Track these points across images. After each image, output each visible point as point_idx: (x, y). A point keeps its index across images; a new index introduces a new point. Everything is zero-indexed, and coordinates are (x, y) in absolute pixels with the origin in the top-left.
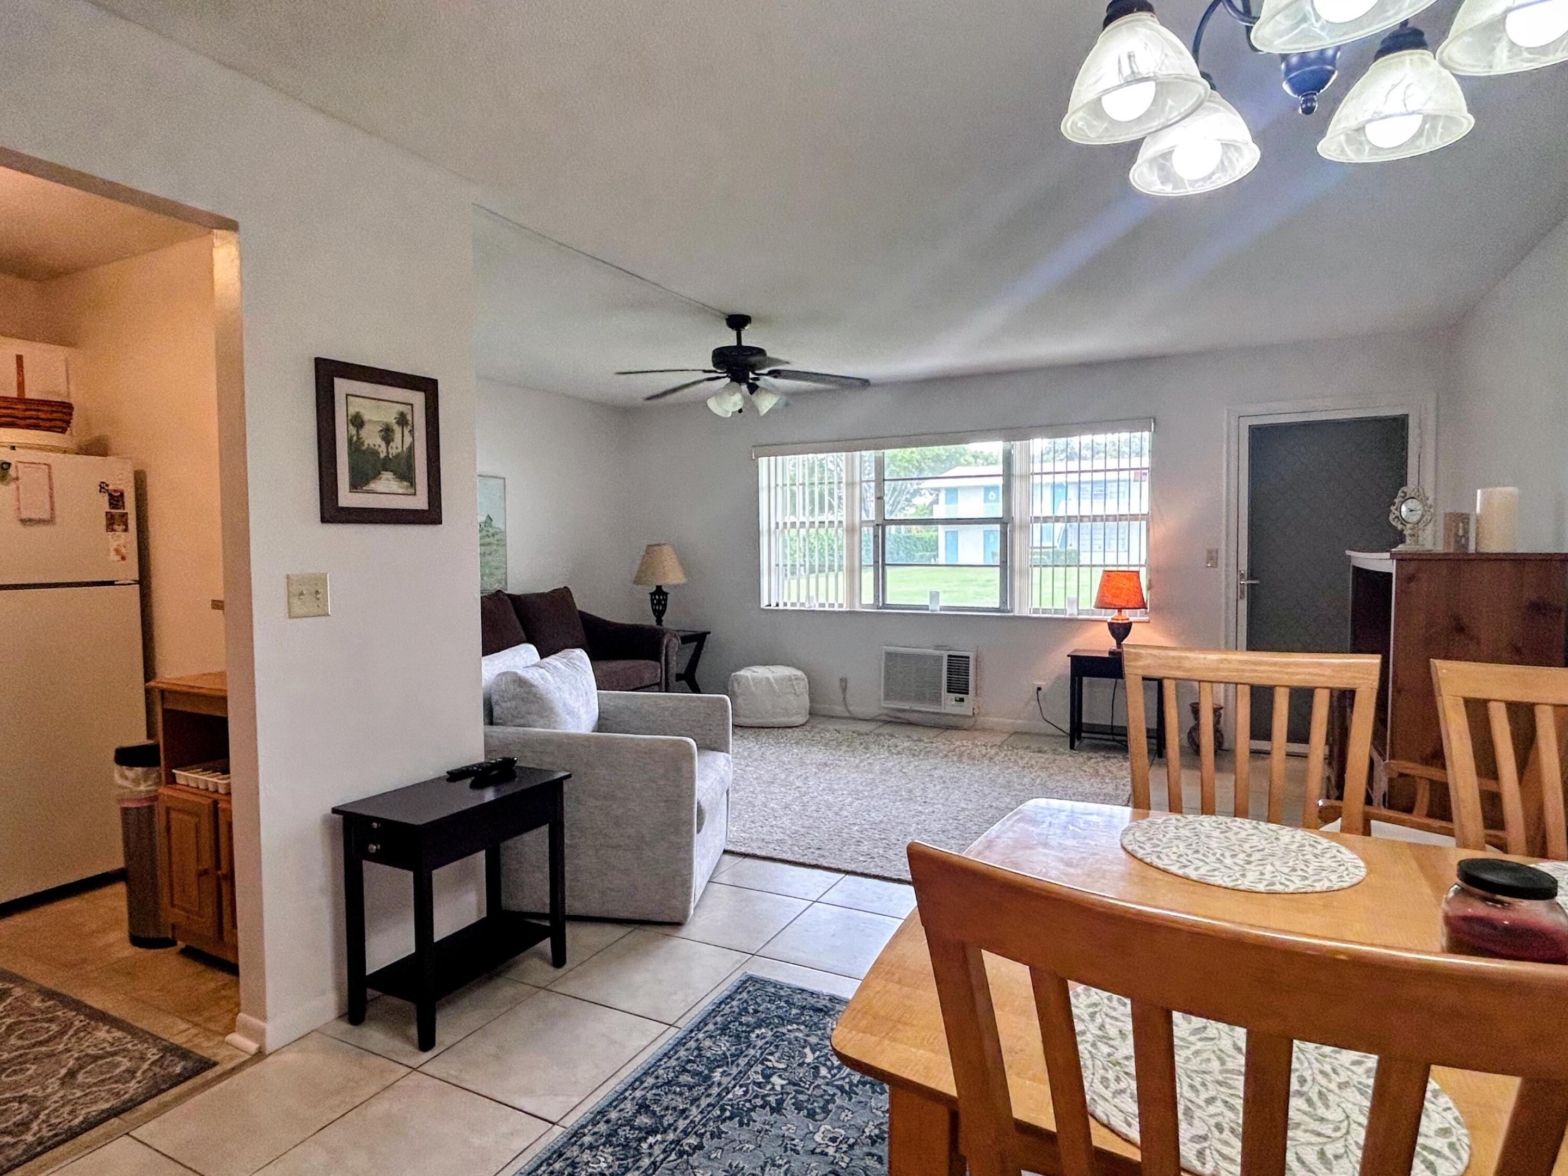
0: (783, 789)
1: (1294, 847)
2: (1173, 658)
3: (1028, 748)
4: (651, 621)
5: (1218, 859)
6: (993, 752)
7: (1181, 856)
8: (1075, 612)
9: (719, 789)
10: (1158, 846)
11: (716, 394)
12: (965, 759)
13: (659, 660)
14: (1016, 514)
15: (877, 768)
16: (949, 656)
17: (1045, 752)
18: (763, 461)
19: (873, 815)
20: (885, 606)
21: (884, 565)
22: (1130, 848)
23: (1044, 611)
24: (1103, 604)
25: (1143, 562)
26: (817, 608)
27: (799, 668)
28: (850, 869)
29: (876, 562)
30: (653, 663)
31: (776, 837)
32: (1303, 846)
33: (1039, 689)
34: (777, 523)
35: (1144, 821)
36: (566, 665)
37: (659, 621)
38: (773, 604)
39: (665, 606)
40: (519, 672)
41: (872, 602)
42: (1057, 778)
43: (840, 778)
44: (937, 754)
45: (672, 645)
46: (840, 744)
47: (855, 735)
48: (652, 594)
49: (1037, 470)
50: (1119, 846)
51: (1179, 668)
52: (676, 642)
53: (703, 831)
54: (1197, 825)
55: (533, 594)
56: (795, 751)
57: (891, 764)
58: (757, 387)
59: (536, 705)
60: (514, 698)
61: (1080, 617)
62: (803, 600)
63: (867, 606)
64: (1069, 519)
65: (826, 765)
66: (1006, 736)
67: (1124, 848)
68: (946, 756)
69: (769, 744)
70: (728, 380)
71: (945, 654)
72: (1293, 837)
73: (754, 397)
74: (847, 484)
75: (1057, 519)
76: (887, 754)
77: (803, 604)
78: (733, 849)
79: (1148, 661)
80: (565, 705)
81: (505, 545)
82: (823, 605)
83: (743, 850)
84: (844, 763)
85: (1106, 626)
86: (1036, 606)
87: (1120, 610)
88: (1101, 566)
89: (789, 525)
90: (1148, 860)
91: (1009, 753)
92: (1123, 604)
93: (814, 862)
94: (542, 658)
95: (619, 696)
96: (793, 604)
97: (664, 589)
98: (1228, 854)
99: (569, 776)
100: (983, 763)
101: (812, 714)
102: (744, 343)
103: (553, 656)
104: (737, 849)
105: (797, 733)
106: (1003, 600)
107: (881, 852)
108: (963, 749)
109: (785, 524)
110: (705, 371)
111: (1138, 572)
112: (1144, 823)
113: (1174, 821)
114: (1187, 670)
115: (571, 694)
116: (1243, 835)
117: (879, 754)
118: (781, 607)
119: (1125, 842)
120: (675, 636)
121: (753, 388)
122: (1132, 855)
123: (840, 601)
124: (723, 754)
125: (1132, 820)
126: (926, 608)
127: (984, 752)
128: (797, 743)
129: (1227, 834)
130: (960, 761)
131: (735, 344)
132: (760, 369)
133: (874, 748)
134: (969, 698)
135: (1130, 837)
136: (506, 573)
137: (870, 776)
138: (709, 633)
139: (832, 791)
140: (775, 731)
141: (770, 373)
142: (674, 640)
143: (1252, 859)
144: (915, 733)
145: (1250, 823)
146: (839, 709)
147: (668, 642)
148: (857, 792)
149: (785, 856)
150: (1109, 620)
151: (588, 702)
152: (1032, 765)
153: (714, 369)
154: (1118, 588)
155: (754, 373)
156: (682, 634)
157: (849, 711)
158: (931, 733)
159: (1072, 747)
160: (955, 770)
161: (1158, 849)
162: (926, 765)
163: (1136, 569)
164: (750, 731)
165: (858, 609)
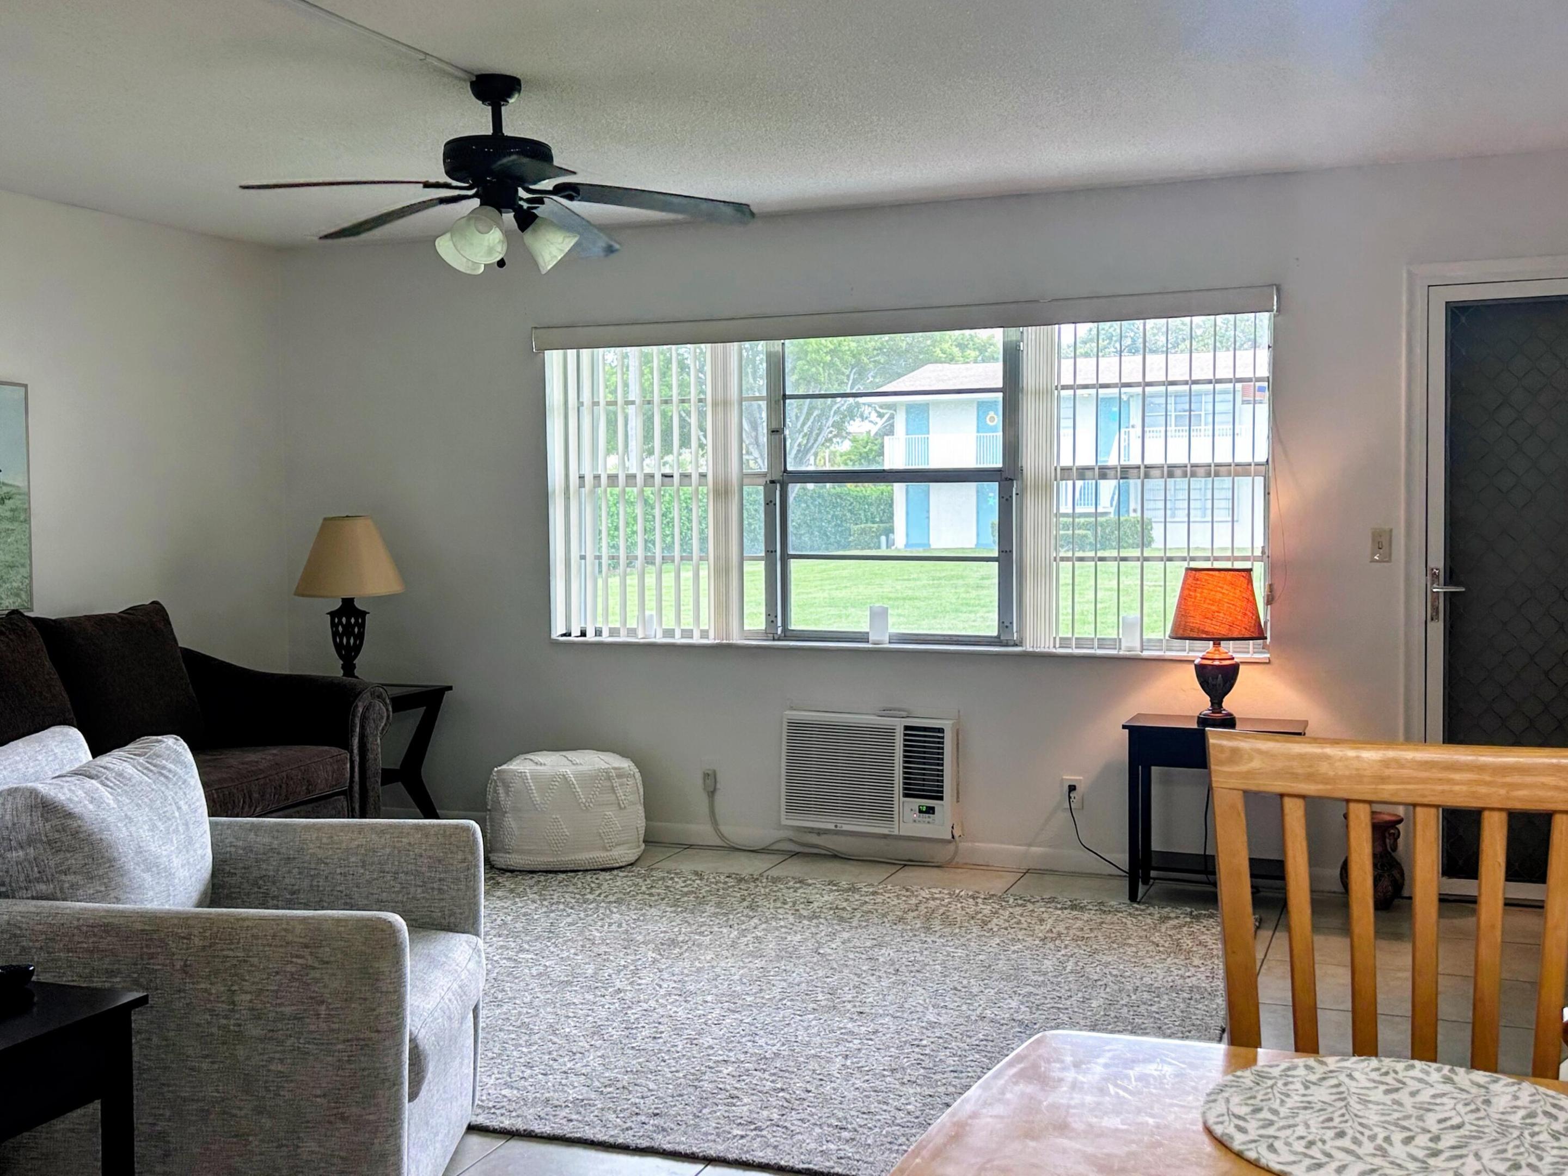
0: (590, 997)
1: (1516, 1119)
2: (1302, 757)
3: (1053, 900)
4: (333, 668)
5: (1379, 1148)
6: (987, 910)
7: (1311, 1144)
8: (1138, 645)
9: (456, 1007)
10: (1271, 1123)
11: (450, 228)
12: (936, 924)
13: (347, 746)
14: (1030, 461)
15: (771, 946)
16: (907, 728)
17: (1082, 909)
18: (553, 358)
19: (761, 1042)
20: (788, 634)
21: (785, 557)
22: (1218, 1130)
23: (1080, 642)
24: (1182, 632)
25: (1258, 553)
26: (660, 639)
27: (624, 754)
28: (712, 1153)
29: (770, 552)
30: (334, 750)
31: (572, 1094)
32: (1532, 1115)
33: (1072, 788)
34: (582, 477)
35: (1247, 1073)
36: (145, 770)
37: (349, 668)
38: (576, 632)
39: (361, 636)
40: (43, 788)
41: (762, 626)
42: (1105, 959)
43: (699, 970)
44: (884, 915)
45: (373, 715)
46: (702, 901)
47: (731, 882)
48: (333, 614)
49: (1067, 379)
50: (1200, 1127)
51: (1310, 777)
52: (382, 709)
53: (423, 1093)
54: (1343, 1078)
55: (88, 618)
56: (616, 917)
57: (798, 937)
58: (535, 217)
59: (79, 856)
60: (31, 842)
61: (1146, 654)
62: (632, 624)
63: (754, 634)
64: (1125, 472)
65: (673, 943)
66: (1012, 878)
67: (1209, 1131)
68: (901, 919)
69: (567, 904)
70: (476, 202)
71: (899, 726)
72: (1516, 1098)
73: (528, 237)
74: (715, 404)
75: (1104, 473)
76: (791, 919)
77: (632, 632)
78: (487, 1123)
79: (1256, 764)
80: (139, 851)
81: (27, 521)
82: (669, 633)
83: (507, 1123)
84: (707, 940)
85: (1191, 671)
86: (1065, 632)
87: (1217, 641)
88: (1184, 559)
89: (604, 480)
90: (1252, 1155)
91: (1018, 910)
92: (1224, 631)
93: (645, 1143)
94: (95, 754)
95: (255, 828)
96: (613, 632)
97: (358, 605)
98: (1397, 1137)
99: (142, 1001)
100: (969, 932)
101: (650, 841)
102: (508, 131)
103: (116, 753)
104: (494, 1123)
105: (621, 881)
106: (1004, 624)
107: (775, 1116)
108: (932, 904)
109: (597, 477)
110: (427, 185)
111: (1249, 571)
112: (1247, 1076)
113: (1301, 1071)
114: (1326, 780)
115: (153, 828)
116: (1425, 1096)
117: (775, 918)
118: (591, 637)
119: (1211, 1121)
120: (380, 697)
121: (526, 220)
122: (1221, 1143)
123: (704, 626)
124: (464, 937)
125: (1226, 1072)
126: (863, 638)
127: (971, 910)
128: (619, 902)
129: (1395, 1096)
130: (928, 929)
131: (489, 131)
132: (535, 183)
133: (768, 907)
134: (944, 808)
135: (1220, 1107)
136: (31, 577)
137: (759, 963)
138: (450, 688)
139: (685, 995)
140: (579, 879)
141: (559, 190)
142: (379, 705)
143: (1441, 1145)
144: (846, 875)
145: (1439, 1070)
146: (701, 830)
147: (367, 709)
148: (734, 995)
149: (589, 1133)
150: (1197, 661)
151: (190, 841)
152: (1059, 934)
153: (446, 179)
154: (1214, 601)
155: (529, 191)
156: (397, 692)
157: (722, 837)
158: (876, 875)
159: (1133, 897)
160: (917, 947)
161: (1271, 1131)
162: (863, 939)
163: (1247, 565)
164: (529, 881)
165: (736, 640)
